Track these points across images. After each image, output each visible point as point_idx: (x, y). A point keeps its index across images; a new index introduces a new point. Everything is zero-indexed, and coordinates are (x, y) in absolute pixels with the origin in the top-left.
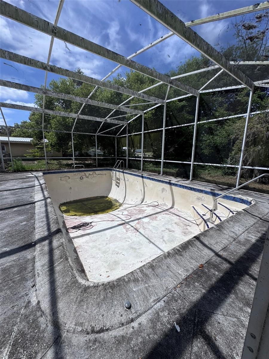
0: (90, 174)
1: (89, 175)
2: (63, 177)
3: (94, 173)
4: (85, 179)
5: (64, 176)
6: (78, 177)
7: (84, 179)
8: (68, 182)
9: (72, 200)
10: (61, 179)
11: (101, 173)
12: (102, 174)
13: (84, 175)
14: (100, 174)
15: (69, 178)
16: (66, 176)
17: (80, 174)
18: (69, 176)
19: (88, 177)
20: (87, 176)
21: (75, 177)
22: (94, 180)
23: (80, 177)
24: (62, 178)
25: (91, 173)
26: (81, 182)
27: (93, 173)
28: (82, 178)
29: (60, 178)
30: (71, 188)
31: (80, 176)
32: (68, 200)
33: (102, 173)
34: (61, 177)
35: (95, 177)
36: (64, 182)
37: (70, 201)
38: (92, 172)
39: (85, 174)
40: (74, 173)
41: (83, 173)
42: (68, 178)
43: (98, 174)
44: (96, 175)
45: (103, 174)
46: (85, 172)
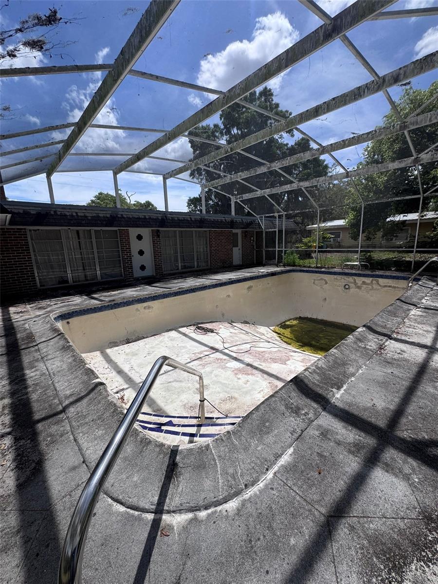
0: (364, 283)
1: (362, 284)
2: (318, 280)
3: (374, 282)
4: (353, 290)
5: (320, 278)
6: (341, 283)
7: (351, 290)
8: (323, 289)
9: (320, 318)
10: (314, 283)
11: (392, 285)
12: (395, 287)
13: (351, 283)
14: (390, 286)
15: (326, 283)
16: (321, 279)
17: (345, 279)
18: (326, 279)
19: (359, 288)
20: (359, 285)
21: (335, 283)
22: (372, 296)
23: (344, 284)
24: (316, 281)
25: (368, 280)
26: (344, 294)
27: (372, 282)
28: (347, 287)
29: (313, 281)
30: (325, 299)
31: (344, 282)
32: (314, 317)
33: (396, 286)
34: (314, 280)
35: (376, 289)
36: (319, 288)
38: (371, 279)
39: (355, 280)
40: (336, 276)
41: (351, 279)
42: (324, 282)
43: (385, 286)
44: (380, 287)
45: (398, 287)
46: (355, 278)
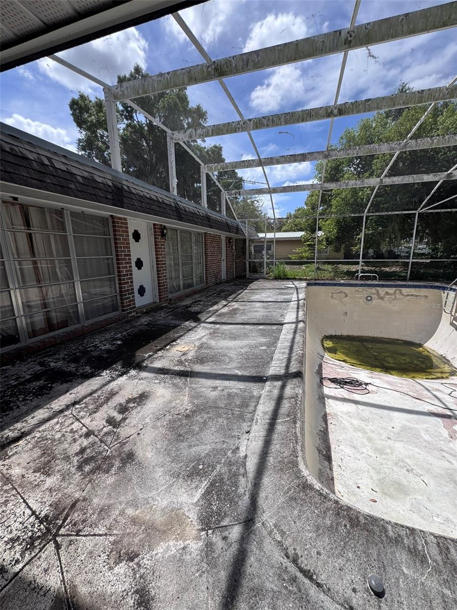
0: (387, 293)
1: (385, 295)
2: (336, 293)
3: (397, 292)
4: (376, 301)
5: (338, 291)
6: (362, 295)
7: (373, 301)
8: (343, 302)
9: (345, 333)
10: (332, 297)
11: (415, 294)
12: (417, 296)
13: (374, 294)
14: (412, 295)
15: (346, 296)
16: (341, 292)
17: (367, 291)
18: (346, 292)
19: (382, 298)
20: (382, 295)
21: (356, 295)
22: (394, 306)
23: (366, 296)
24: (334, 295)
25: (391, 291)
26: (366, 306)
27: (395, 292)
28: (369, 298)
29: (331, 294)
30: (346, 313)
31: (367, 294)
32: (339, 333)
33: (418, 294)
34: (333, 293)
35: (400, 299)
36: (337, 302)
37: (341, 335)
38: (394, 289)
39: (378, 291)
40: (357, 288)
41: (373, 290)
42: (344, 295)
43: (408, 295)
44: (402, 297)
45: (420, 296)
46: (379, 289)
